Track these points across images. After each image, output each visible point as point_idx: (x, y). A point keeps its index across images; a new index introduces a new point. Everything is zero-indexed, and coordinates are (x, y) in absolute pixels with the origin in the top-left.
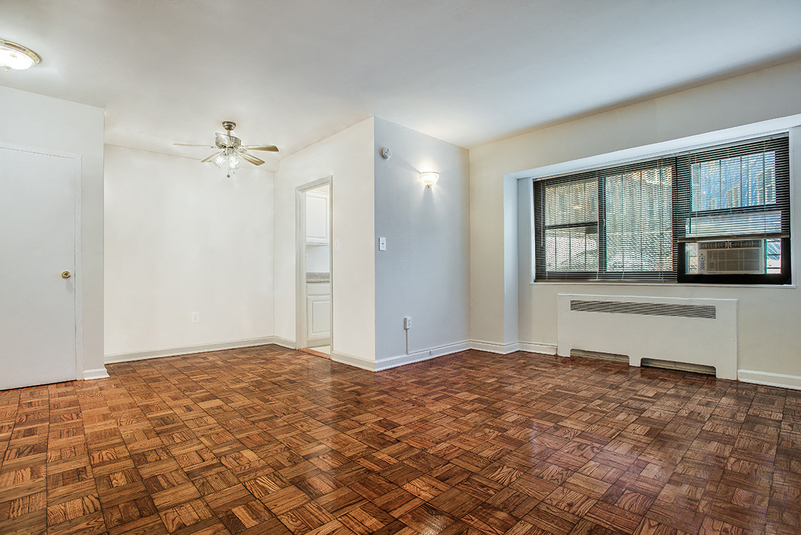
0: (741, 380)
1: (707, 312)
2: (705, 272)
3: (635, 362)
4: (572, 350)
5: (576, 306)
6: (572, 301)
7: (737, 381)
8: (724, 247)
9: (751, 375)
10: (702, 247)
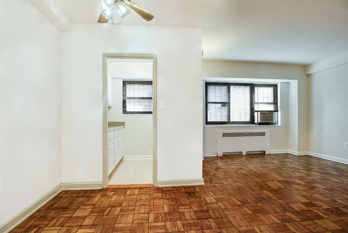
0: (271, 153)
1: (263, 134)
2: (262, 122)
3: (244, 154)
4: (223, 153)
5: (224, 135)
6: (223, 134)
7: (270, 154)
8: (266, 114)
9: (273, 151)
10: (261, 114)
